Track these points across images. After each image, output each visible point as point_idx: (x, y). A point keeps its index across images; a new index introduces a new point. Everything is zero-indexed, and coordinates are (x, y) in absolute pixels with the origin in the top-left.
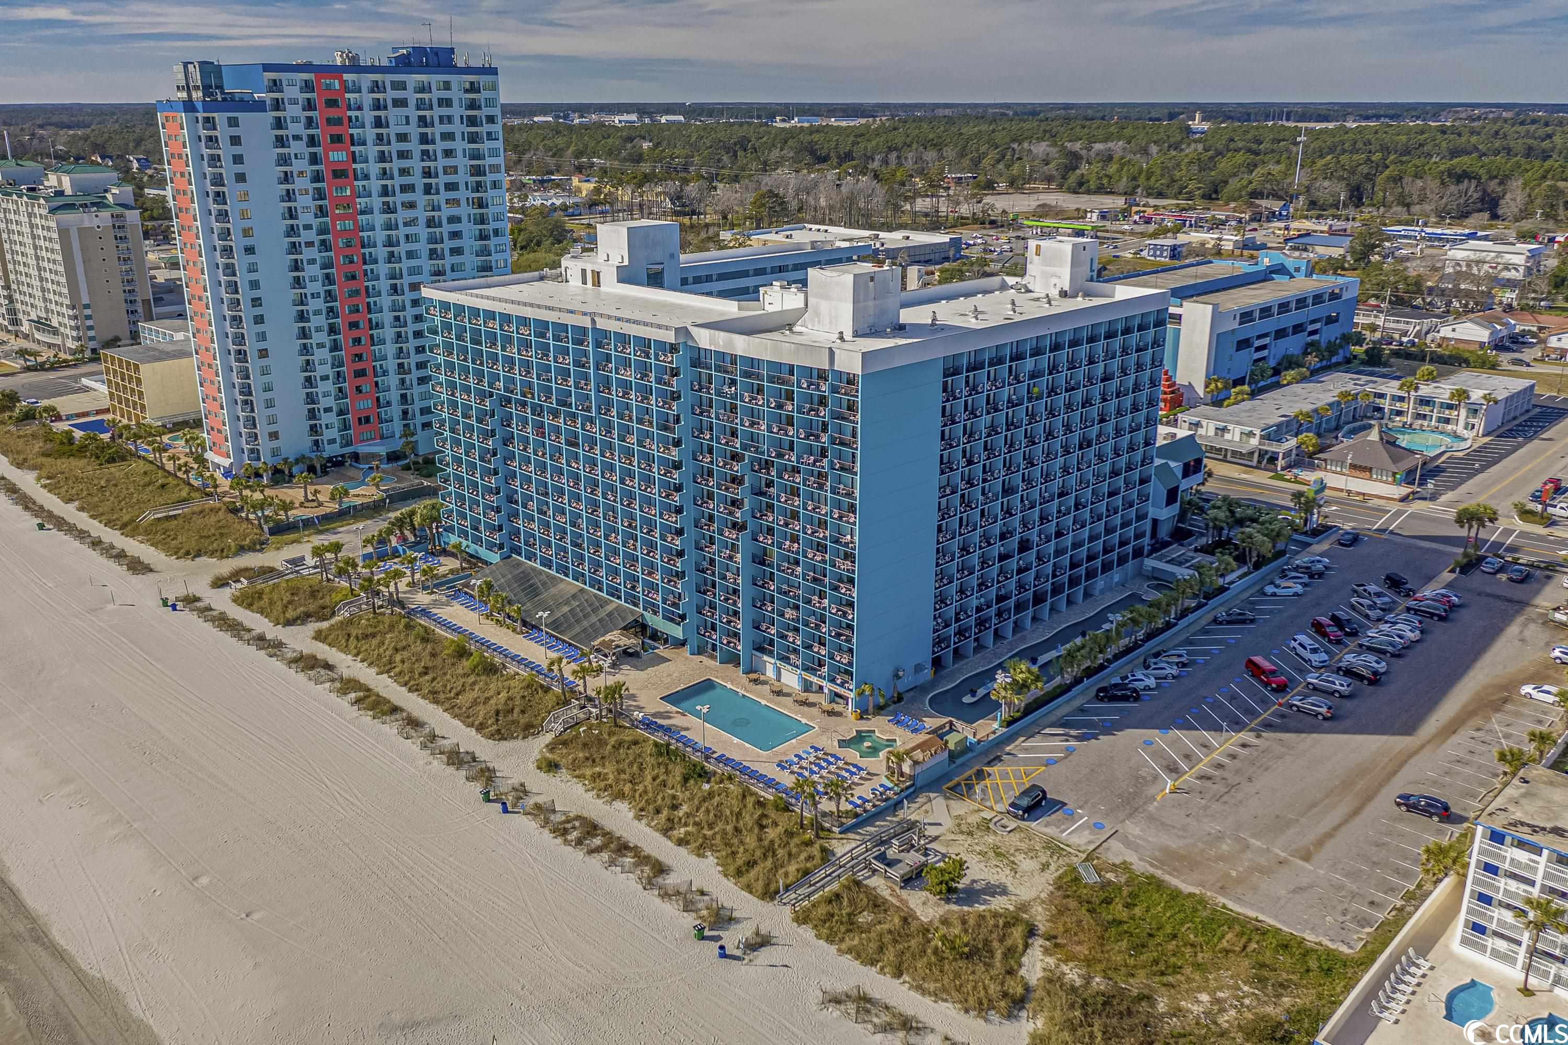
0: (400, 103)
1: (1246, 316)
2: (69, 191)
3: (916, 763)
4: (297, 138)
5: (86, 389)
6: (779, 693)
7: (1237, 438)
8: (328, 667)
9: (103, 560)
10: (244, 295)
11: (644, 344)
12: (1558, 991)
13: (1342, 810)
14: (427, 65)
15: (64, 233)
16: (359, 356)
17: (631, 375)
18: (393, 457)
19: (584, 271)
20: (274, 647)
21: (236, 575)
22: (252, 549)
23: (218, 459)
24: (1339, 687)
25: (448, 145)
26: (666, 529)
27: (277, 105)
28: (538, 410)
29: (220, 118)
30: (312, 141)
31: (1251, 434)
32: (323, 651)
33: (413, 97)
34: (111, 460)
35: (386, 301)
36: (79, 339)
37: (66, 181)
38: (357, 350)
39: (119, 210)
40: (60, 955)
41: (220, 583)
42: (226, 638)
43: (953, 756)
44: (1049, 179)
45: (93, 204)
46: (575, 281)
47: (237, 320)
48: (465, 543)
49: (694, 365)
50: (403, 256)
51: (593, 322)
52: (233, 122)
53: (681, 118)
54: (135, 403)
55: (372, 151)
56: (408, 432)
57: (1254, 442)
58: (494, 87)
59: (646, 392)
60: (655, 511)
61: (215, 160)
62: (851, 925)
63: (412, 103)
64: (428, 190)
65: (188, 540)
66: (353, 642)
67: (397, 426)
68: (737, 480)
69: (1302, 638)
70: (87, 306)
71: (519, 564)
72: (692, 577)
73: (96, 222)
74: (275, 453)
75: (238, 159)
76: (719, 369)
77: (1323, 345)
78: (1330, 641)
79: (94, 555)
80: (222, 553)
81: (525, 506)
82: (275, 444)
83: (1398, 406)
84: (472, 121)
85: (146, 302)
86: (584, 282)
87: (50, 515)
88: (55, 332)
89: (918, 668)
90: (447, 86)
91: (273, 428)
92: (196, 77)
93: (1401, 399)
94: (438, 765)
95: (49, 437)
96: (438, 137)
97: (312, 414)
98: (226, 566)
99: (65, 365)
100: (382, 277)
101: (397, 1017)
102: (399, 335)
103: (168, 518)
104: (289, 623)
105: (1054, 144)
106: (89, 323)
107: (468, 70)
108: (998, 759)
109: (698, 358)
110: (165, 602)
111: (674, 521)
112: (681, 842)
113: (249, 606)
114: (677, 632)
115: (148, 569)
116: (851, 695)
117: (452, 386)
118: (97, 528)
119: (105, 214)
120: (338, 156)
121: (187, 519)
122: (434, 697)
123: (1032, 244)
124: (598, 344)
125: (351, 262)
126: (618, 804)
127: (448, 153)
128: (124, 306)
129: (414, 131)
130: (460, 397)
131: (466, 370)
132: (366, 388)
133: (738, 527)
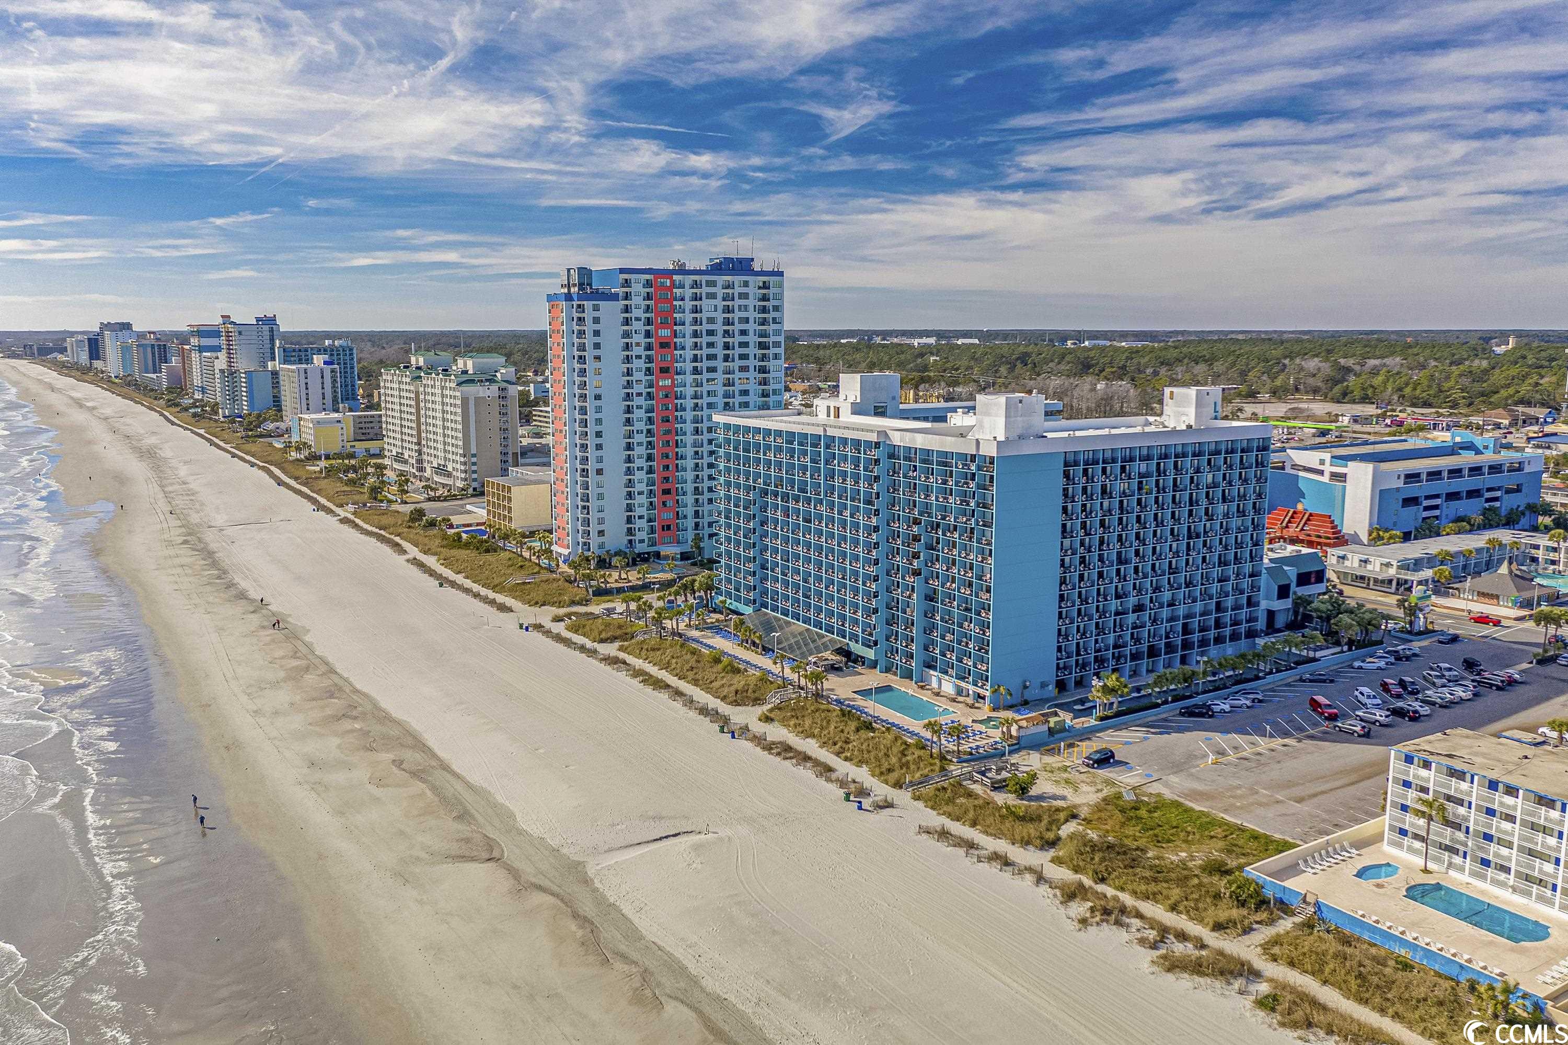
0: (712, 296)
1: (1412, 477)
2: (471, 372)
3: (1020, 727)
4: (638, 319)
5: (470, 512)
6: (938, 694)
7: (1377, 569)
8: (624, 663)
9: (482, 604)
10: (591, 429)
11: (857, 443)
12: (1451, 872)
13: (1346, 780)
14: (733, 269)
15: (465, 401)
16: (667, 479)
17: (849, 468)
18: (684, 556)
19: (829, 407)
20: (592, 653)
21: (569, 616)
22: (579, 603)
23: (560, 550)
24: (1378, 718)
25: (744, 327)
26: (867, 577)
27: (627, 296)
28: (785, 498)
29: (588, 305)
30: (649, 322)
31: (1388, 565)
32: (622, 655)
33: (720, 292)
34: (487, 551)
35: (689, 439)
36: (466, 480)
37: (470, 364)
38: (666, 474)
39: (504, 385)
40: (457, 776)
41: (558, 619)
42: (561, 647)
43: (1051, 732)
44: (1316, 391)
45: (487, 380)
46: (822, 416)
47: (584, 447)
48: (729, 601)
49: (889, 457)
50: (705, 406)
51: (825, 430)
52: (596, 308)
53: (976, 341)
54: (505, 516)
55: (689, 329)
56: (698, 539)
57: (1392, 572)
58: (781, 286)
59: (856, 478)
60: (860, 565)
61: (581, 333)
62: (951, 801)
63: (720, 296)
64: (726, 358)
65: (538, 595)
66: (644, 653)
67: (690, 535)
68: (916, 539)
69: (1365, 690)
70: (474, 456)
71: (766, 614)
72: (883, 613)
73: (488, 393)
74: (601, 546)
75: (597, 333)
76: (905, 459)
77: (1504, 512)
78: (1392, 696)
79: (476, 602)
80: (560, 605)
81: (773, 570)
82: (601, 539)
83: (1552, 556)
84: (764, 310)
85: (515, 454)
86: (829, 415)
87: (447, 580)
88: (449, 475)
89: (1043, 685)
90: (746, 284)
91: (601, 528)
92: (575, 278)
93: (1555, 550)
94: (693, 714)
95: (445, 537)
96: (736, 321)
97: (629, 520)
98: (562, 611)
99: (454, 497)
100: (688, 421)
101: (651, 813)
102: (697, 465)
103: (524, 583)
104: (602, 641)
105: (1327, 360)
106: (474, 468)
107: (762, 273)
108: (1089, 739)
109: (893, 454)
110: (521, 626)
111: (873, 570)
112: (846, 759)
113: (576, 632)
114: (870, 654)
115: (510, 610)
116: (988, 694)
117: (728, 484)
118: (476, 587)
119: (494, 388)
120: (665, 333)
121: (537, 585)
122: (695, 683)
123: (1167, 391)
124: (828, 447)
125: (667, 409)
126: (808, 740)
127: (743, 333)
128: (499, 457)
129: (720, 316)
130: (733, 492)
131: (738, 472)
132: (669, 503)
133: (917, 573)
